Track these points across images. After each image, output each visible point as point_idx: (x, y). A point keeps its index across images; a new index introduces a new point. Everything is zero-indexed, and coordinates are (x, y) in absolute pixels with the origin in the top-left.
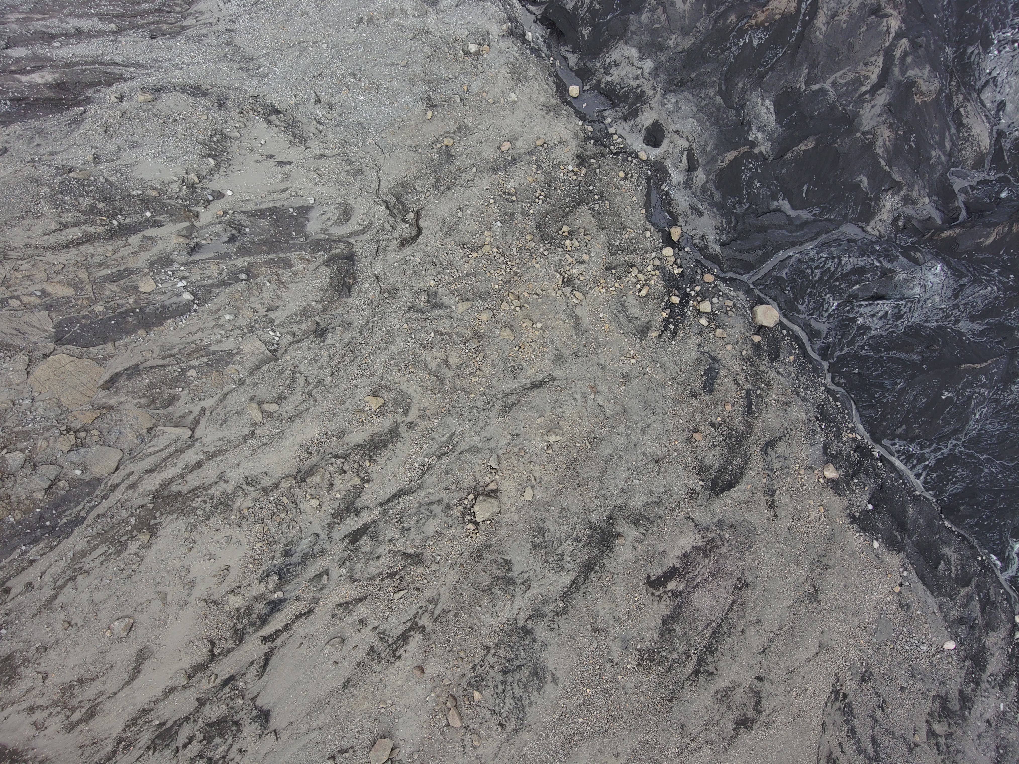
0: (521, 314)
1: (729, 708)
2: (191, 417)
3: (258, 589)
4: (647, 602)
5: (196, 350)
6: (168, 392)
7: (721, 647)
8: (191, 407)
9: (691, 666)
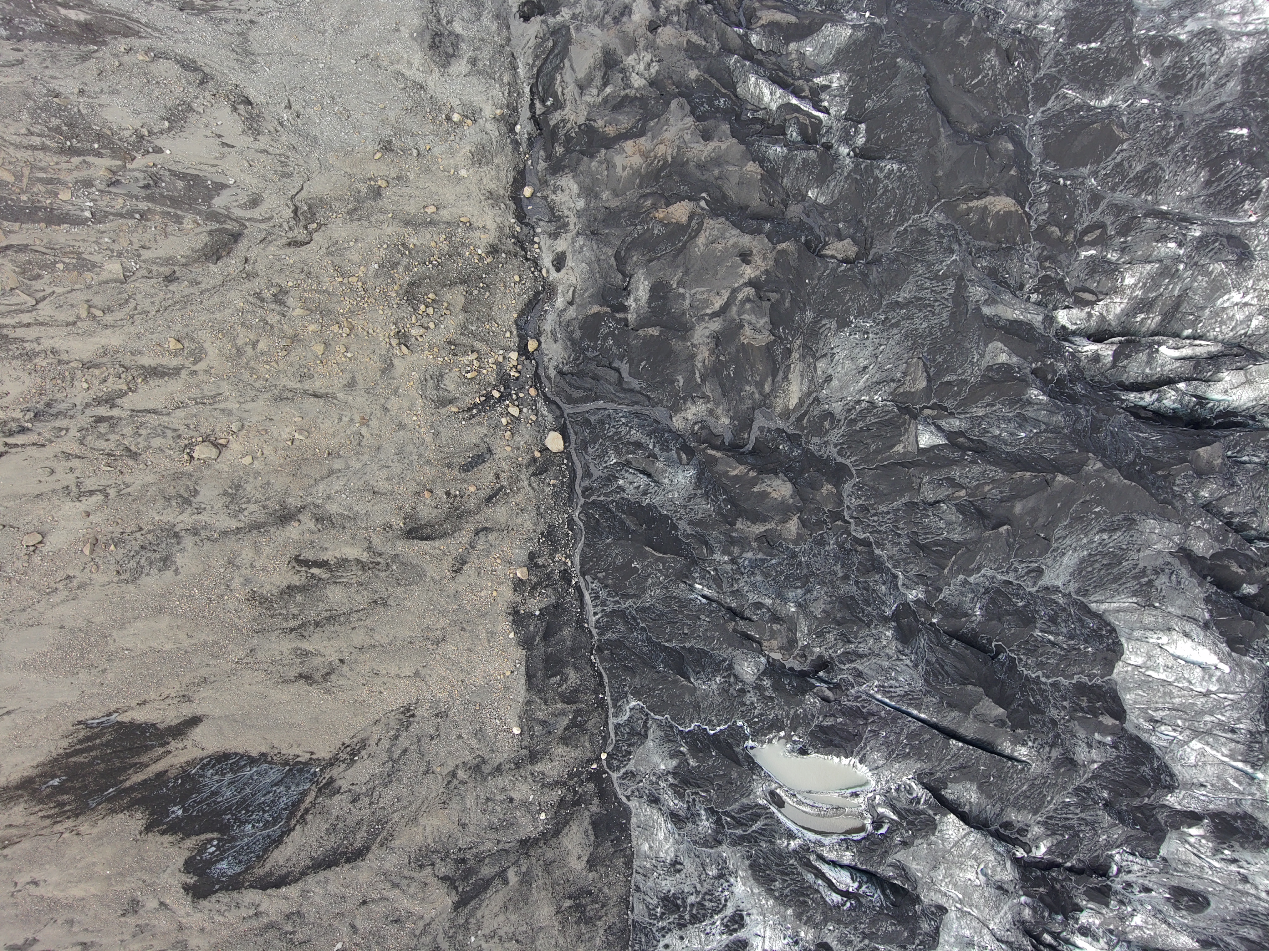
0: (344, 340)
1: (302, 663)
2: (42, 294)
3: (18, 415)
4: (284, 568)
5: (72, 253)
6: (37, 271)
7: (327, 627)
8: (46, 287)
9: (292, 624)
